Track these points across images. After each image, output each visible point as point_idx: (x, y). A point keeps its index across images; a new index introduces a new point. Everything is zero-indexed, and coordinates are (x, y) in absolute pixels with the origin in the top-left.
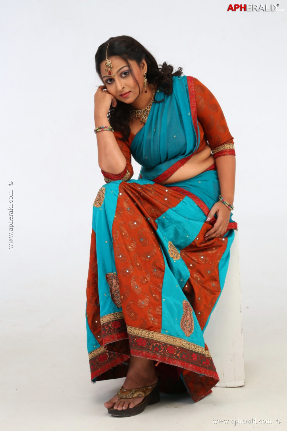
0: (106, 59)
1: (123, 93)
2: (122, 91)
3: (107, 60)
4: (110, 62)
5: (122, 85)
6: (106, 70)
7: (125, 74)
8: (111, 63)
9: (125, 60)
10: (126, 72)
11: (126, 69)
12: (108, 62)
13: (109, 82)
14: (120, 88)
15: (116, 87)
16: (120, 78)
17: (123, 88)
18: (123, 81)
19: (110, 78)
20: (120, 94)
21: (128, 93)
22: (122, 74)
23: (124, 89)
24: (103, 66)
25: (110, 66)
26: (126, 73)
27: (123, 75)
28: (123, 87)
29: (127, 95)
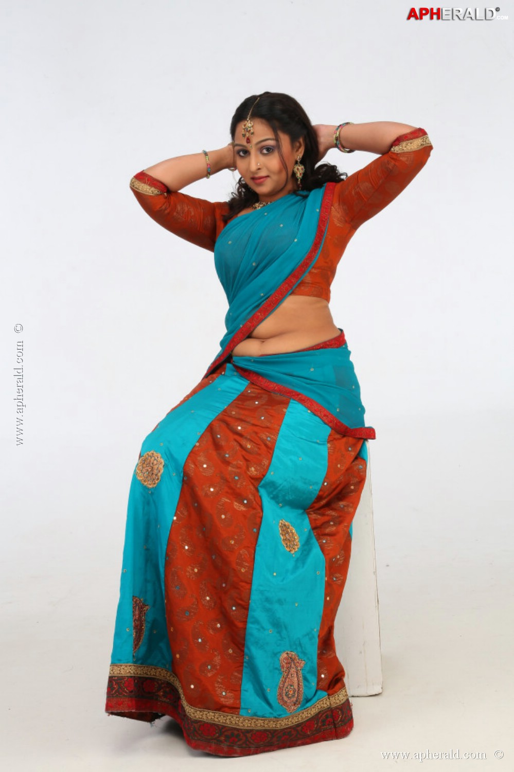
0: (247, 118)
1: (257, 176)
2: (256, 173)
3: (248, 121)
4: (252, 124)
5: (259, 164)
6: (243, 135)
7: (268, 149)
8: (252, 126)
9: (275, 130)
10: (270, 147)
11: (271, 143)
12: (249, 124)
13: (241, 154)
14: (253, 167)
15: (249, 164)
16: (259, 153)
17: (259, 169)
18: (262, 159)
19: (245, 148)
20: (251, 176)
21: (265, 179)
22: (263, 150)
23: (259, 171)
24: (241, 127)
25: (250, 130)
26: (270, 149)
27: (265, 151)
28: (259, 167)
29: (262, 180)
